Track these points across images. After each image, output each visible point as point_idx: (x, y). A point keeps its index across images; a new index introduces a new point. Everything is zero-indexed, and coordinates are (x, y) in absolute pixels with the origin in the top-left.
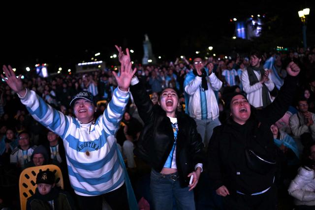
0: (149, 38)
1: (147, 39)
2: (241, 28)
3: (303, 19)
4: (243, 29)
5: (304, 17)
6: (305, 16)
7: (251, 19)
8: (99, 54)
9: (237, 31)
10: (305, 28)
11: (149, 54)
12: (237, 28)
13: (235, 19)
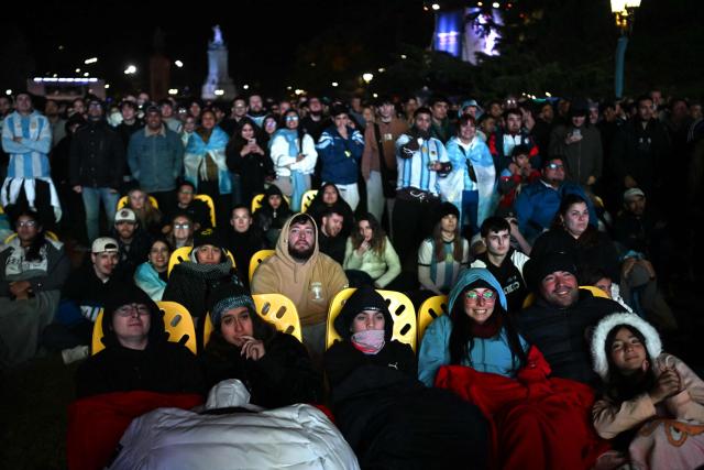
0: (223, 37)
1: (218, 37)
2: (448, 31)
3: (622, 18)
4: (453, 34)
5: (625, 14)
6: (629, 9)
7: (477, 10)
8: (95, 60)
9: (438, 39)
10: (623, 43)
11: (220, 74)
12: (439, 31)
13: (436, 7)
